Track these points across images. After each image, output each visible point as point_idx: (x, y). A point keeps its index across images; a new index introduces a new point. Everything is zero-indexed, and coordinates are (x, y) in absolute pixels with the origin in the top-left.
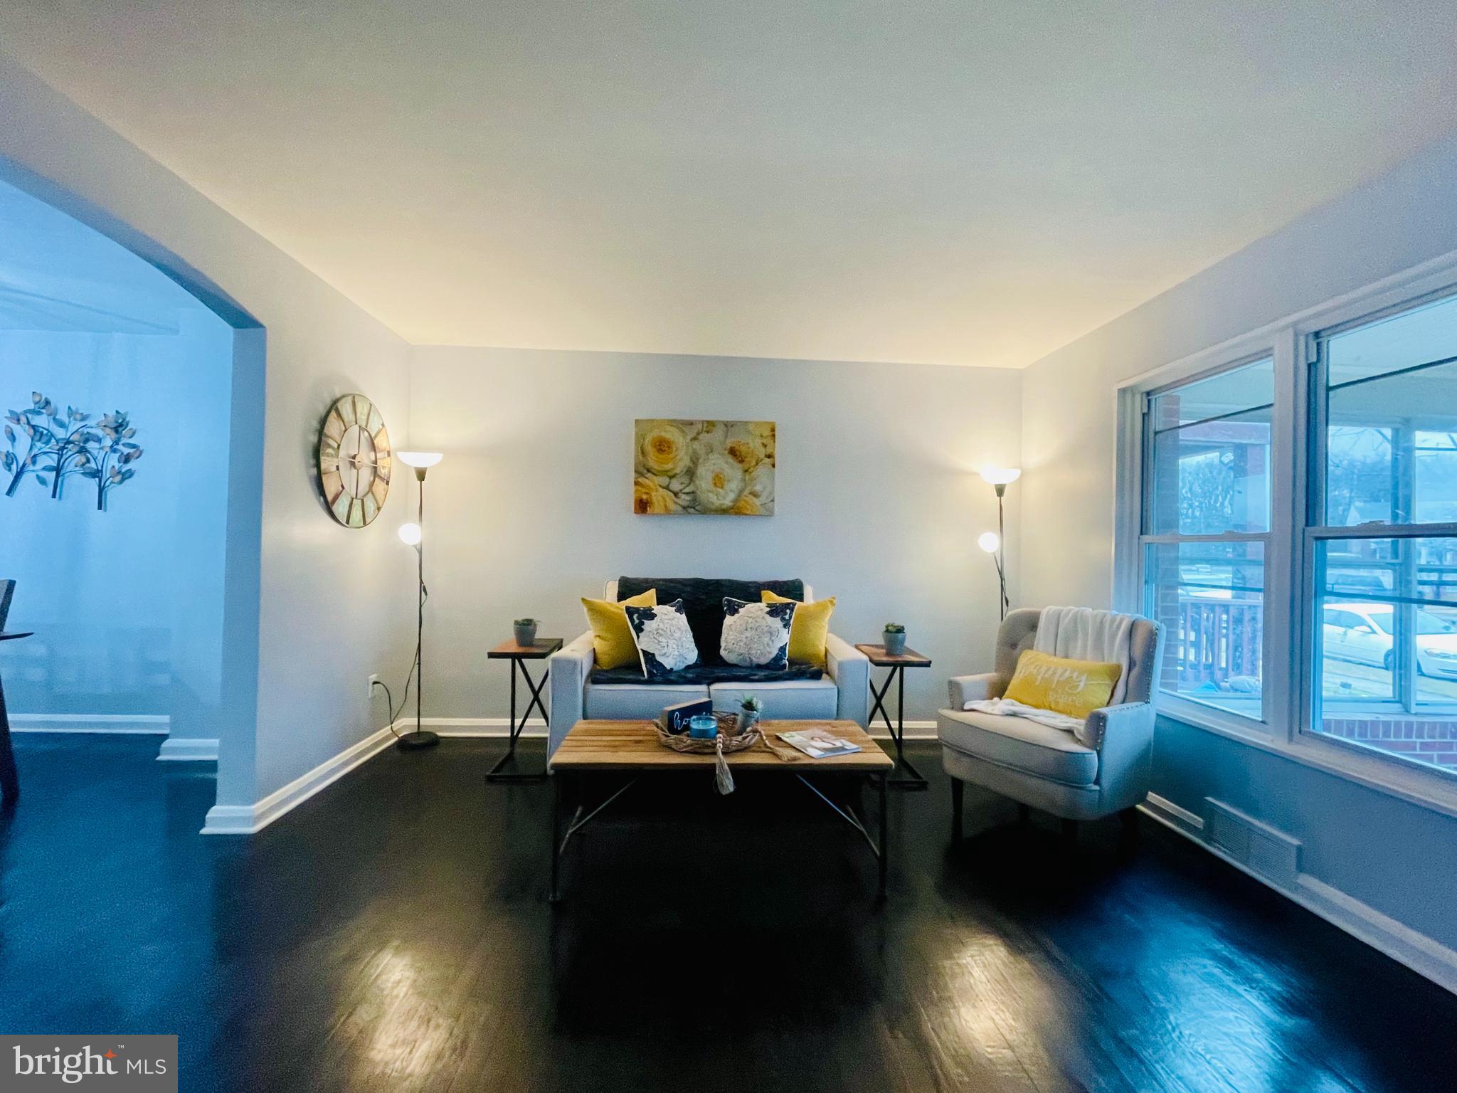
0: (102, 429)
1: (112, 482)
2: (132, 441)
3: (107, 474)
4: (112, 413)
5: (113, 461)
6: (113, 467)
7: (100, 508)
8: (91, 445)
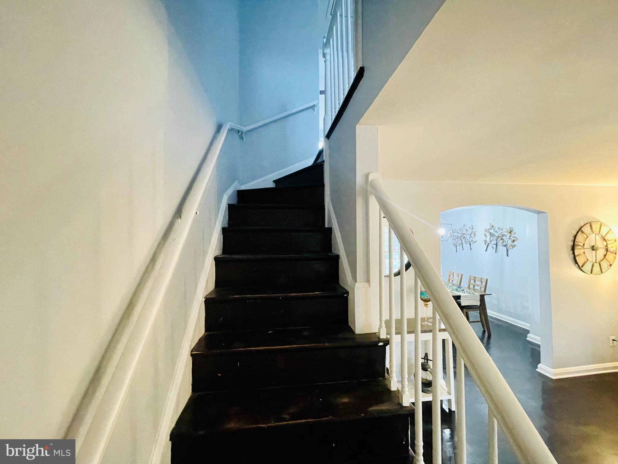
0: (507, 233)
1: (510, 248)
2: (514, 236)
3: (508, 246)
4: (509, 228)
5: (510, 242)
6: (510, 244)
7: (507, 256)
8: (504, 237)
